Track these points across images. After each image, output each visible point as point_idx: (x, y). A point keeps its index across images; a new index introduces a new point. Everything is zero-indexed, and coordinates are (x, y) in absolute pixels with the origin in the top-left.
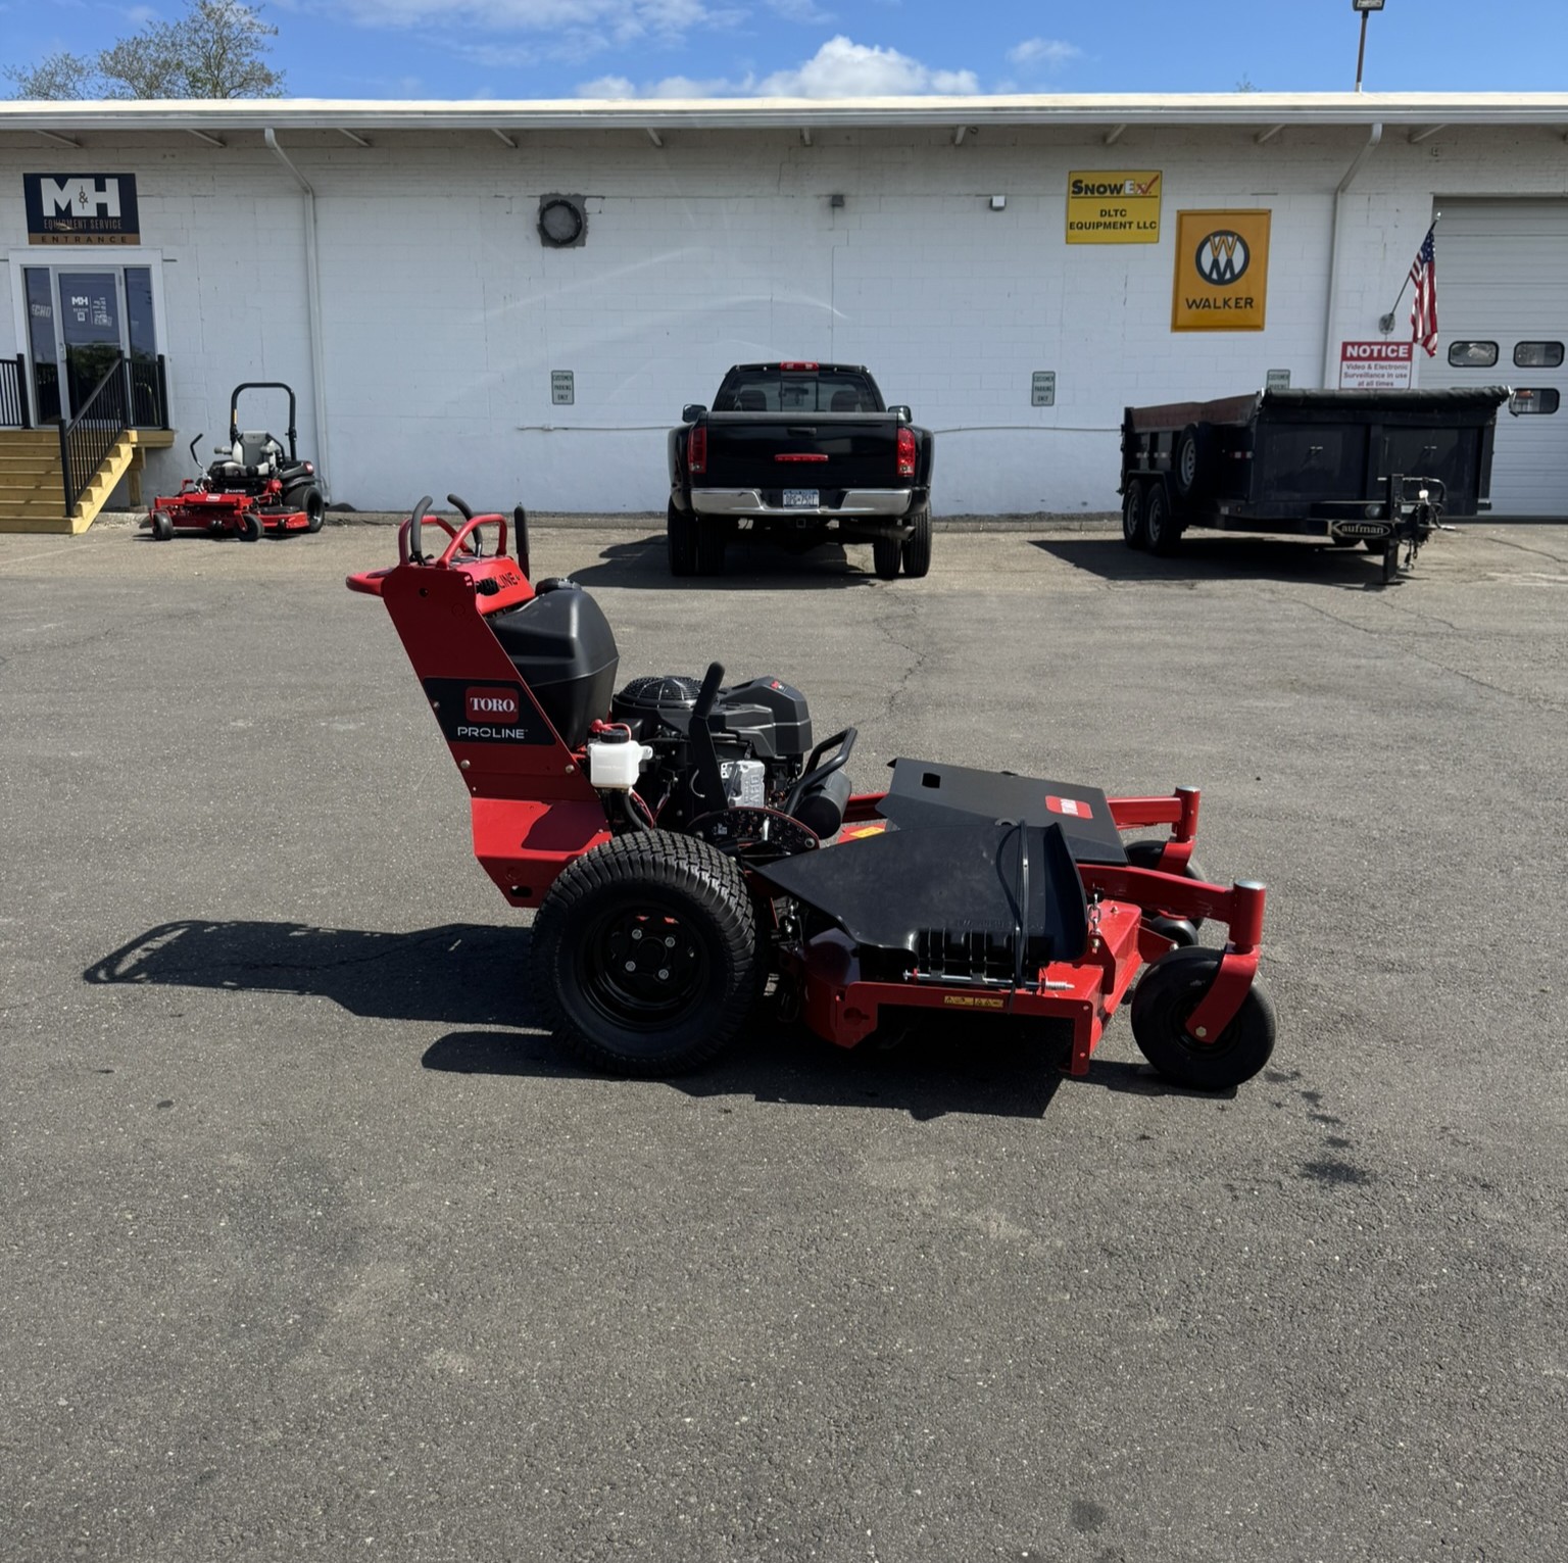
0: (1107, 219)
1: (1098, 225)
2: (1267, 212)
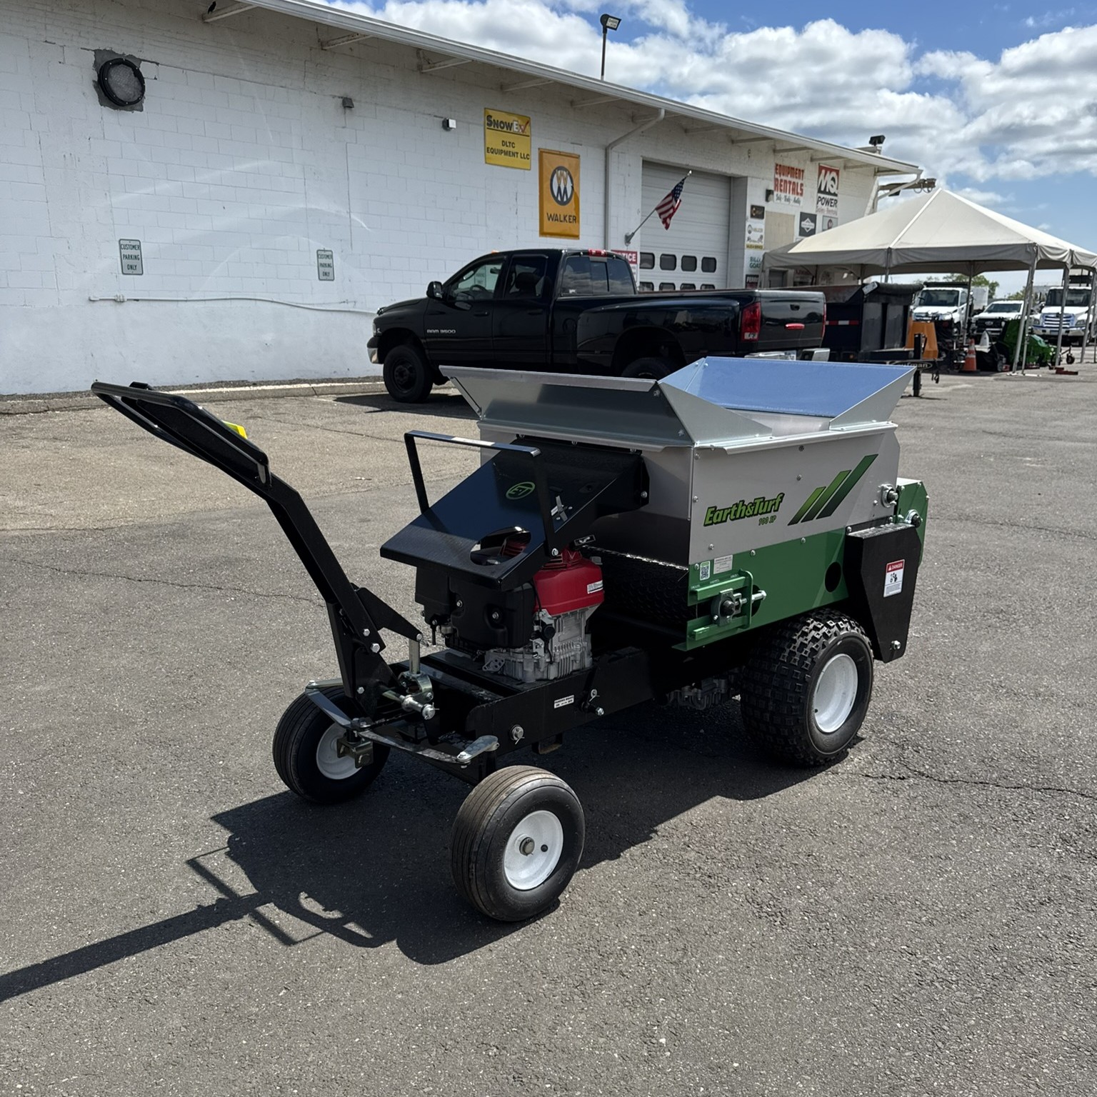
0: (505, 148)
1: (501, 152)
2: (578, 157)
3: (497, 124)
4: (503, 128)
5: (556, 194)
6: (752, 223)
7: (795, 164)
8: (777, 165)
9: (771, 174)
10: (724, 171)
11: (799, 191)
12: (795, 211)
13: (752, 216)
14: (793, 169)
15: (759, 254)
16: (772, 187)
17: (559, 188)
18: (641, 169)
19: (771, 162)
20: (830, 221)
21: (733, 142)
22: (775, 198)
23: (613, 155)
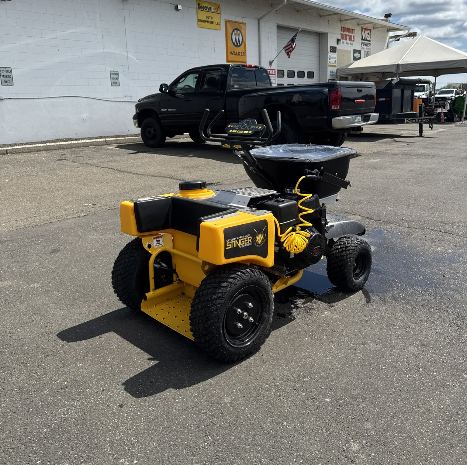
0: (207, 20)
2: (245, 24)
3: (203, 8)
4: (206, 10)
5: (234, 42)
6: (331, 54)
7: (350, 27)
8: (342, 27)
9: (339, 31)
10: (317, 30)
11: (353, 39)
12: (351, 49)
13: (331, 51)
14: (349, 29)
15: (334, 69)
16: (340, 38)
17: (236, 39)
18: (276, 29)
19: (339, 26)
20: (368, 53)
21: (320, 16)
22: (341, 43)
23: (262, 24)
